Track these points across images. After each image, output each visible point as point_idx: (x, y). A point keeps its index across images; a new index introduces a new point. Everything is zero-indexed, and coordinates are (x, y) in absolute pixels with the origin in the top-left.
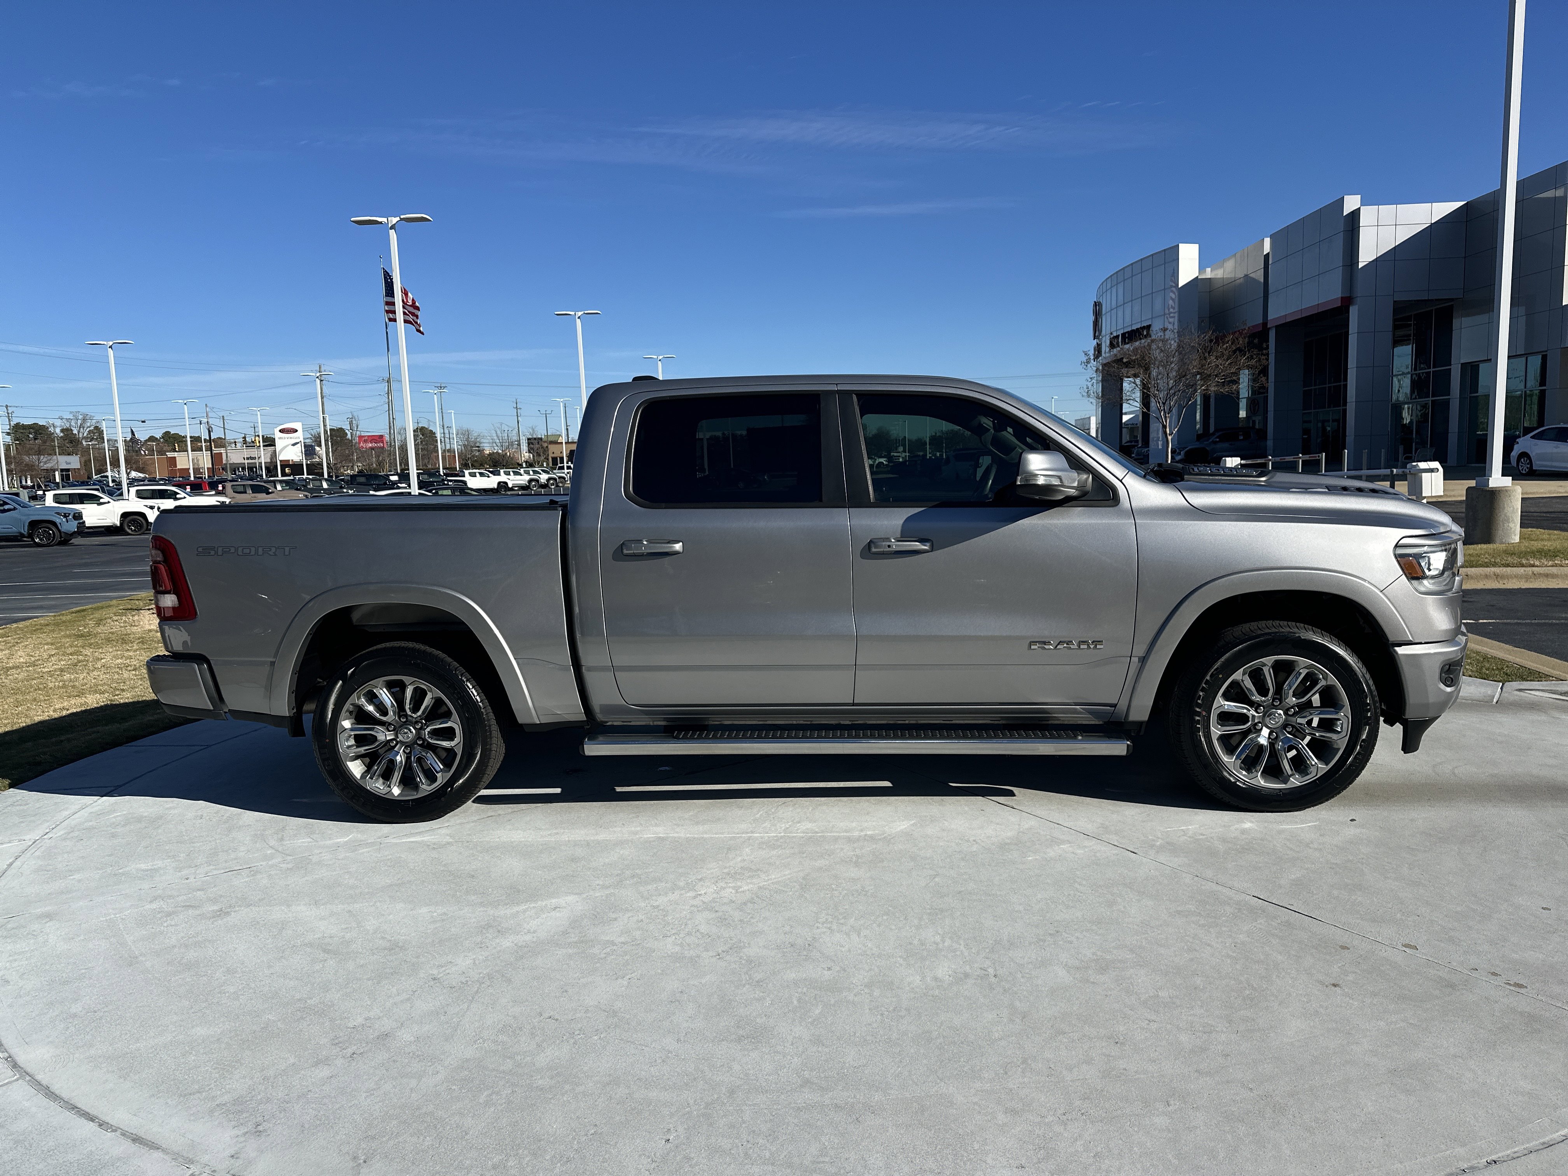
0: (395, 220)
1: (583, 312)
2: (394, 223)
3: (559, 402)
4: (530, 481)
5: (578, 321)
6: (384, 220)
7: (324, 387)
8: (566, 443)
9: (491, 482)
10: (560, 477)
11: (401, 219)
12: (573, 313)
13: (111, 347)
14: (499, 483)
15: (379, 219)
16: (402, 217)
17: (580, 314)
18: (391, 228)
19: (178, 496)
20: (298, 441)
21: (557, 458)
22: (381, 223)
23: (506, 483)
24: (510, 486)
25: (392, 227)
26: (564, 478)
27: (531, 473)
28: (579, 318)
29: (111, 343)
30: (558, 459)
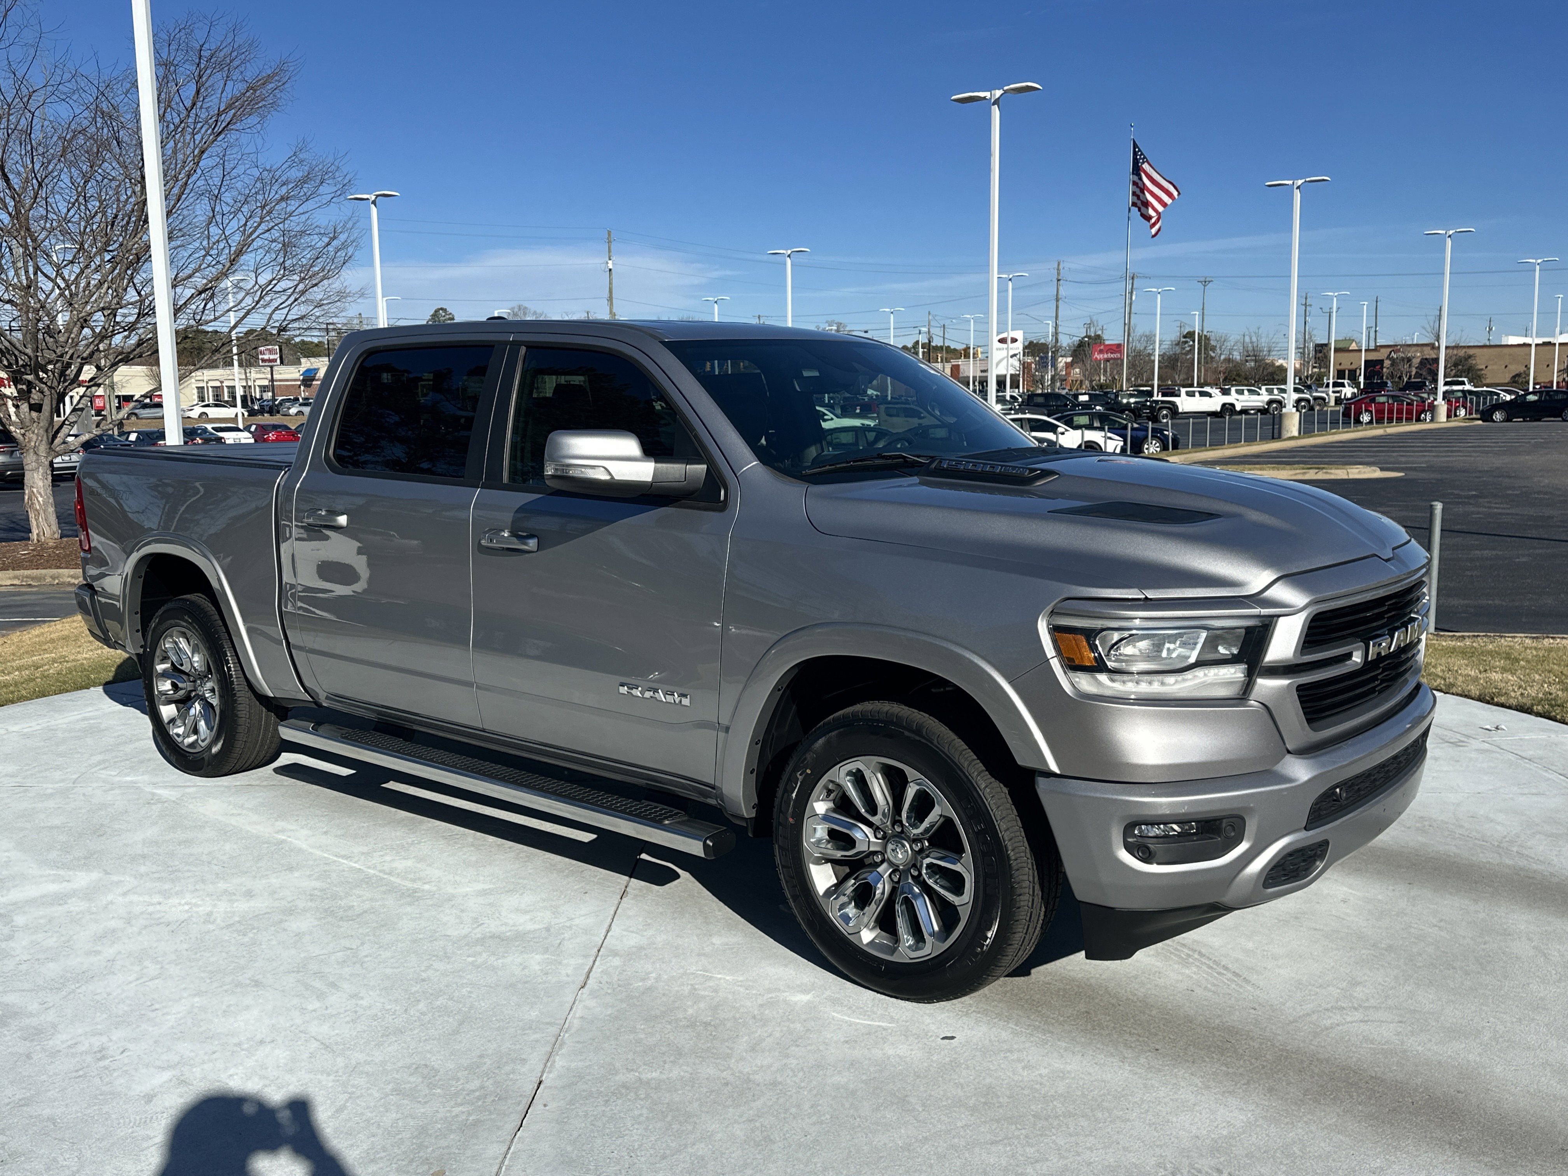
0: (998, 93)
1: (1303, 181)
2: (997, 97)
3: (1331, 299)
4: (1270, 402)
5: (1297, 195)
6: (987, 94)
7: (1061, 288)
8: (1366, 350)
9: (1215, 402)
10: (1315, 398)
11: (1006, 92)
12: (1290, 182)
13: (789, 256)
14: (1224, 405)
15: (982, 94)
16: (1006, 88)
17: (1300, 182)
18: (994, 104)
19: (826, 417)
20: (1016, 352)
21: (1344, 371)
22: (985, 98)
23: (1233, 405)
24: (1238, 408)
25: (996, 102)
26: (1323, 399)
27: (1276, 392)
28: (1298, 188)
29: (789, 252)
30: (1347, 372)
